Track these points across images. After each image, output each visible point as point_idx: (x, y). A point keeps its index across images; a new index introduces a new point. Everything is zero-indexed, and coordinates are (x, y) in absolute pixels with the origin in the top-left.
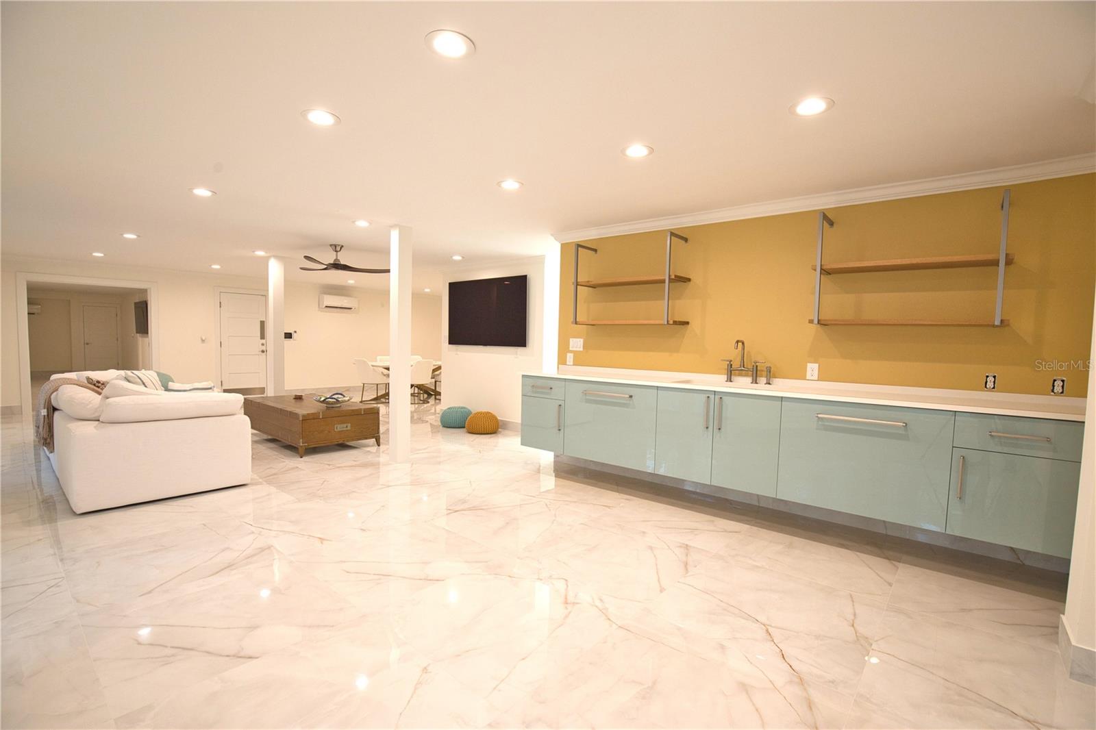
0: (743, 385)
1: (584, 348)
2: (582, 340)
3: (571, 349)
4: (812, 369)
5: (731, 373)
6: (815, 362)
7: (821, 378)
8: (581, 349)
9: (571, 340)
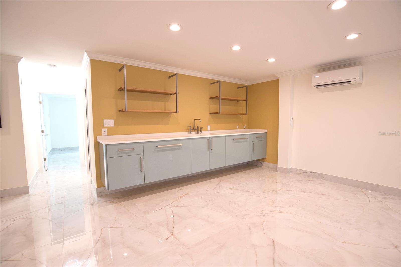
0: (194, 135)
1: (115, 125)
2: (113, 120)
3: (105, 126)
4: (209, 127)
5: (190, 130)
6: (209, 125)
7: (211, 130)
8: (114, 126)
9: (105, 120)
